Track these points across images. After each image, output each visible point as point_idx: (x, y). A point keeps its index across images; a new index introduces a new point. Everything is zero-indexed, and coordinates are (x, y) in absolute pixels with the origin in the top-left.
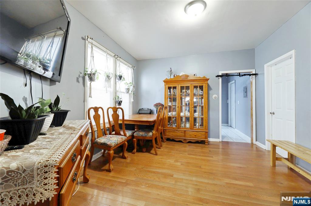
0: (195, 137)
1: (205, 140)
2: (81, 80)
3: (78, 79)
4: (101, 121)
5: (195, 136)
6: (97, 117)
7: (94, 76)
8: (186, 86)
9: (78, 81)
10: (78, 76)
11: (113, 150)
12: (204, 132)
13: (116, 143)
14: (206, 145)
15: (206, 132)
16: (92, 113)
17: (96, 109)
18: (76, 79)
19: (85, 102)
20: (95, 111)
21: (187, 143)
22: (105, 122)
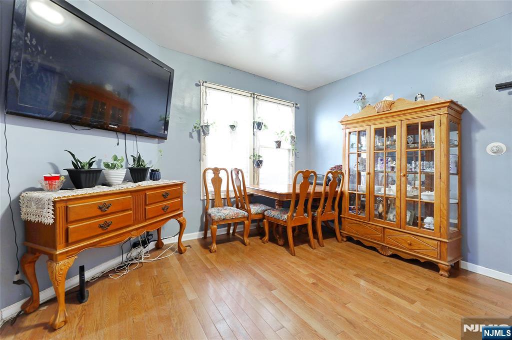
0: (410, 247)
1: (438, 263)
2: (195, 134)
3: (191, 134)
4: (223, 188)
5: (410, 245)
6: (217, 181)
7: (206, 128)
8: (386, 127)
9: (191, 136)
10: (191, 131)
11: (217, 225)
12: (436, 242)
13: (222, 217)
14: (441, 275)
15: (440, 241)
16: (210, 175)
17: (216, 171)
18: (189, 133)
19: (201, 161)
20: (214, 173)
21: (388, 256)
22: (229, 189)
